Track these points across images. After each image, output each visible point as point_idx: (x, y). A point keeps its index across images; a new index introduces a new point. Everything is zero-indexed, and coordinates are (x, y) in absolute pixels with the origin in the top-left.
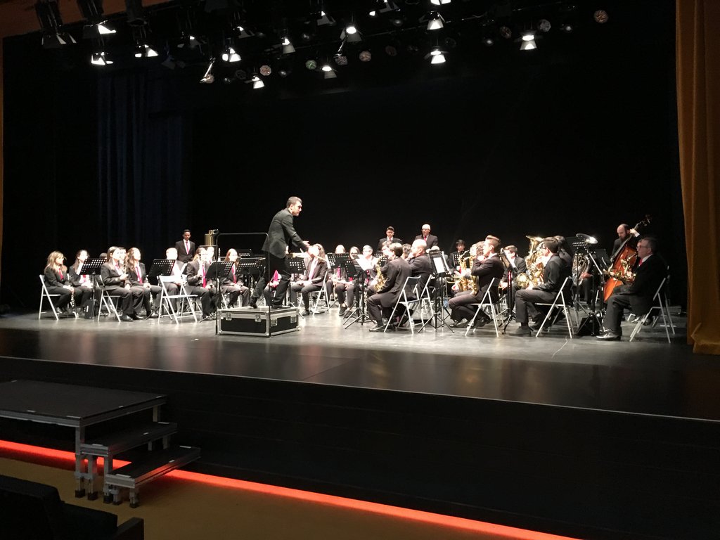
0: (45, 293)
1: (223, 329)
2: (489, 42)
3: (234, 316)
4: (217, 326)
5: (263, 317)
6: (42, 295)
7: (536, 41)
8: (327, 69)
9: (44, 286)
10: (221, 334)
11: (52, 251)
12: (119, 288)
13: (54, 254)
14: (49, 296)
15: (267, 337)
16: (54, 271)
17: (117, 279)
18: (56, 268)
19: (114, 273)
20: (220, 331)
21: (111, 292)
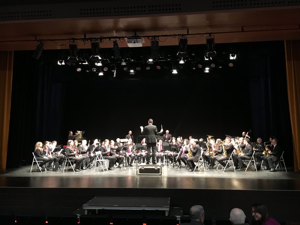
0: (35, 160)
1: (140, 172)
2: (194, 69)
3: (145, 167)
4: (137, 172)
5: (158, 167)
6: (33, 161)
7: (209, 70)
8: (132, 71)
9: (35, 157)
10: (139, 175)
11: (37, 142)
12: (74, 158)
13: (38, 143)
14: (37, 161)
15: (160, 175)
16: (39, 150)
17: (73, 154)
18: (40, 149)
19: (71, 151)
20: (138, 173)
21: (70, 159)
